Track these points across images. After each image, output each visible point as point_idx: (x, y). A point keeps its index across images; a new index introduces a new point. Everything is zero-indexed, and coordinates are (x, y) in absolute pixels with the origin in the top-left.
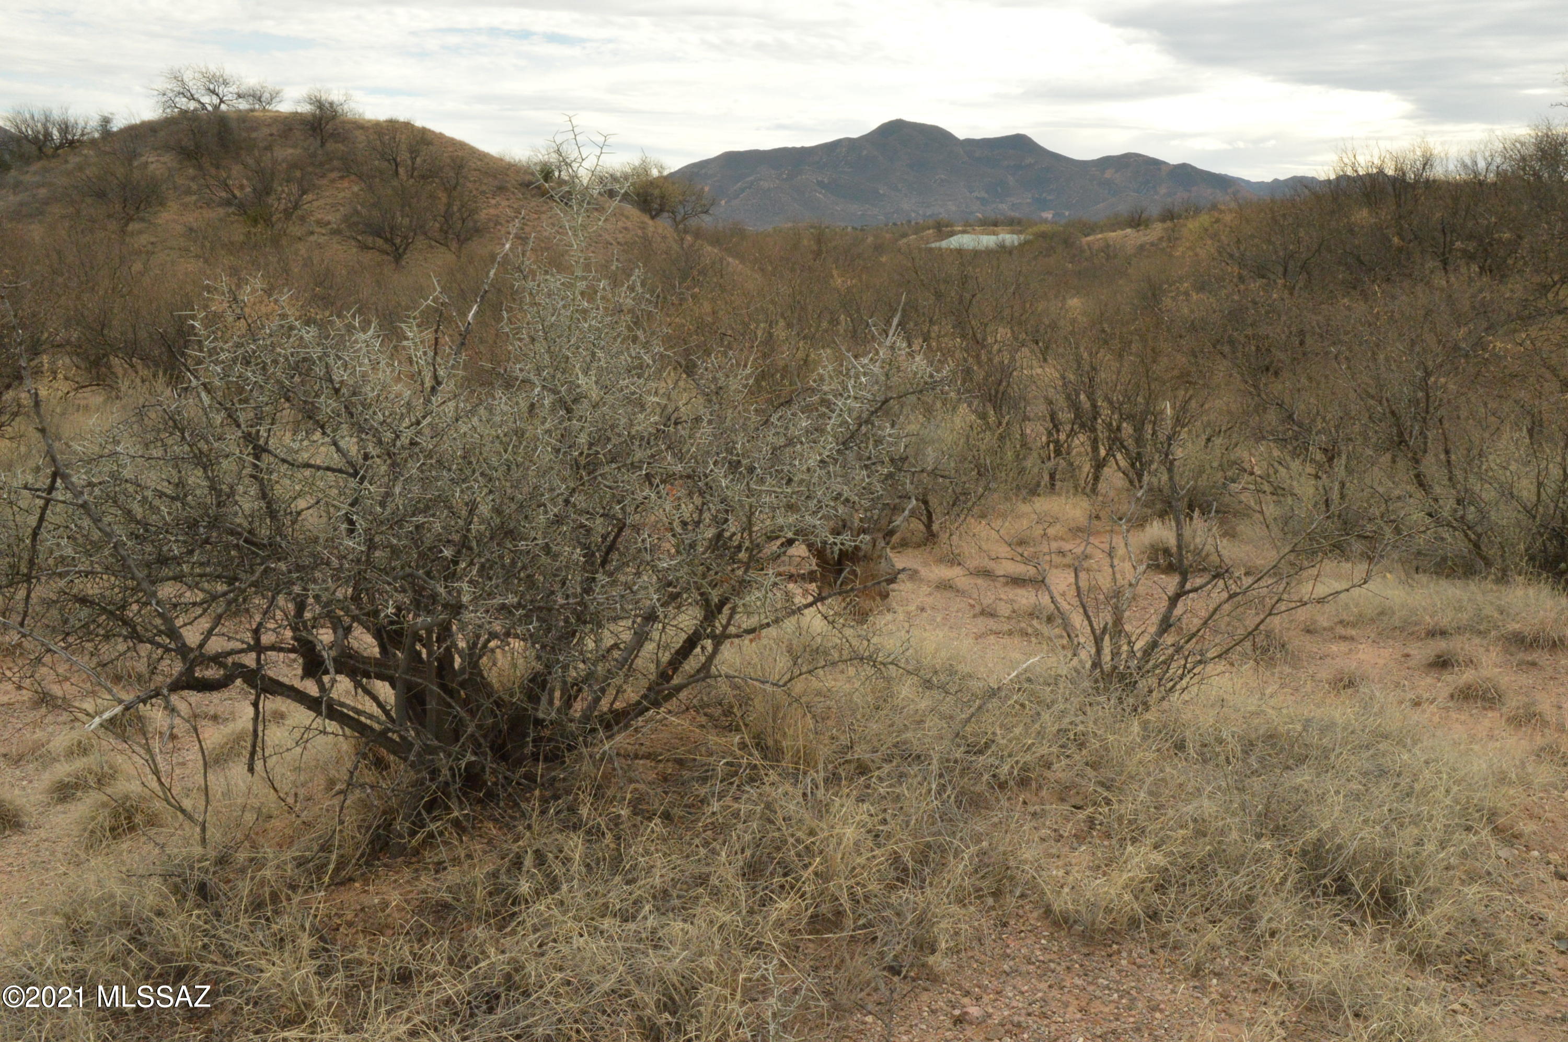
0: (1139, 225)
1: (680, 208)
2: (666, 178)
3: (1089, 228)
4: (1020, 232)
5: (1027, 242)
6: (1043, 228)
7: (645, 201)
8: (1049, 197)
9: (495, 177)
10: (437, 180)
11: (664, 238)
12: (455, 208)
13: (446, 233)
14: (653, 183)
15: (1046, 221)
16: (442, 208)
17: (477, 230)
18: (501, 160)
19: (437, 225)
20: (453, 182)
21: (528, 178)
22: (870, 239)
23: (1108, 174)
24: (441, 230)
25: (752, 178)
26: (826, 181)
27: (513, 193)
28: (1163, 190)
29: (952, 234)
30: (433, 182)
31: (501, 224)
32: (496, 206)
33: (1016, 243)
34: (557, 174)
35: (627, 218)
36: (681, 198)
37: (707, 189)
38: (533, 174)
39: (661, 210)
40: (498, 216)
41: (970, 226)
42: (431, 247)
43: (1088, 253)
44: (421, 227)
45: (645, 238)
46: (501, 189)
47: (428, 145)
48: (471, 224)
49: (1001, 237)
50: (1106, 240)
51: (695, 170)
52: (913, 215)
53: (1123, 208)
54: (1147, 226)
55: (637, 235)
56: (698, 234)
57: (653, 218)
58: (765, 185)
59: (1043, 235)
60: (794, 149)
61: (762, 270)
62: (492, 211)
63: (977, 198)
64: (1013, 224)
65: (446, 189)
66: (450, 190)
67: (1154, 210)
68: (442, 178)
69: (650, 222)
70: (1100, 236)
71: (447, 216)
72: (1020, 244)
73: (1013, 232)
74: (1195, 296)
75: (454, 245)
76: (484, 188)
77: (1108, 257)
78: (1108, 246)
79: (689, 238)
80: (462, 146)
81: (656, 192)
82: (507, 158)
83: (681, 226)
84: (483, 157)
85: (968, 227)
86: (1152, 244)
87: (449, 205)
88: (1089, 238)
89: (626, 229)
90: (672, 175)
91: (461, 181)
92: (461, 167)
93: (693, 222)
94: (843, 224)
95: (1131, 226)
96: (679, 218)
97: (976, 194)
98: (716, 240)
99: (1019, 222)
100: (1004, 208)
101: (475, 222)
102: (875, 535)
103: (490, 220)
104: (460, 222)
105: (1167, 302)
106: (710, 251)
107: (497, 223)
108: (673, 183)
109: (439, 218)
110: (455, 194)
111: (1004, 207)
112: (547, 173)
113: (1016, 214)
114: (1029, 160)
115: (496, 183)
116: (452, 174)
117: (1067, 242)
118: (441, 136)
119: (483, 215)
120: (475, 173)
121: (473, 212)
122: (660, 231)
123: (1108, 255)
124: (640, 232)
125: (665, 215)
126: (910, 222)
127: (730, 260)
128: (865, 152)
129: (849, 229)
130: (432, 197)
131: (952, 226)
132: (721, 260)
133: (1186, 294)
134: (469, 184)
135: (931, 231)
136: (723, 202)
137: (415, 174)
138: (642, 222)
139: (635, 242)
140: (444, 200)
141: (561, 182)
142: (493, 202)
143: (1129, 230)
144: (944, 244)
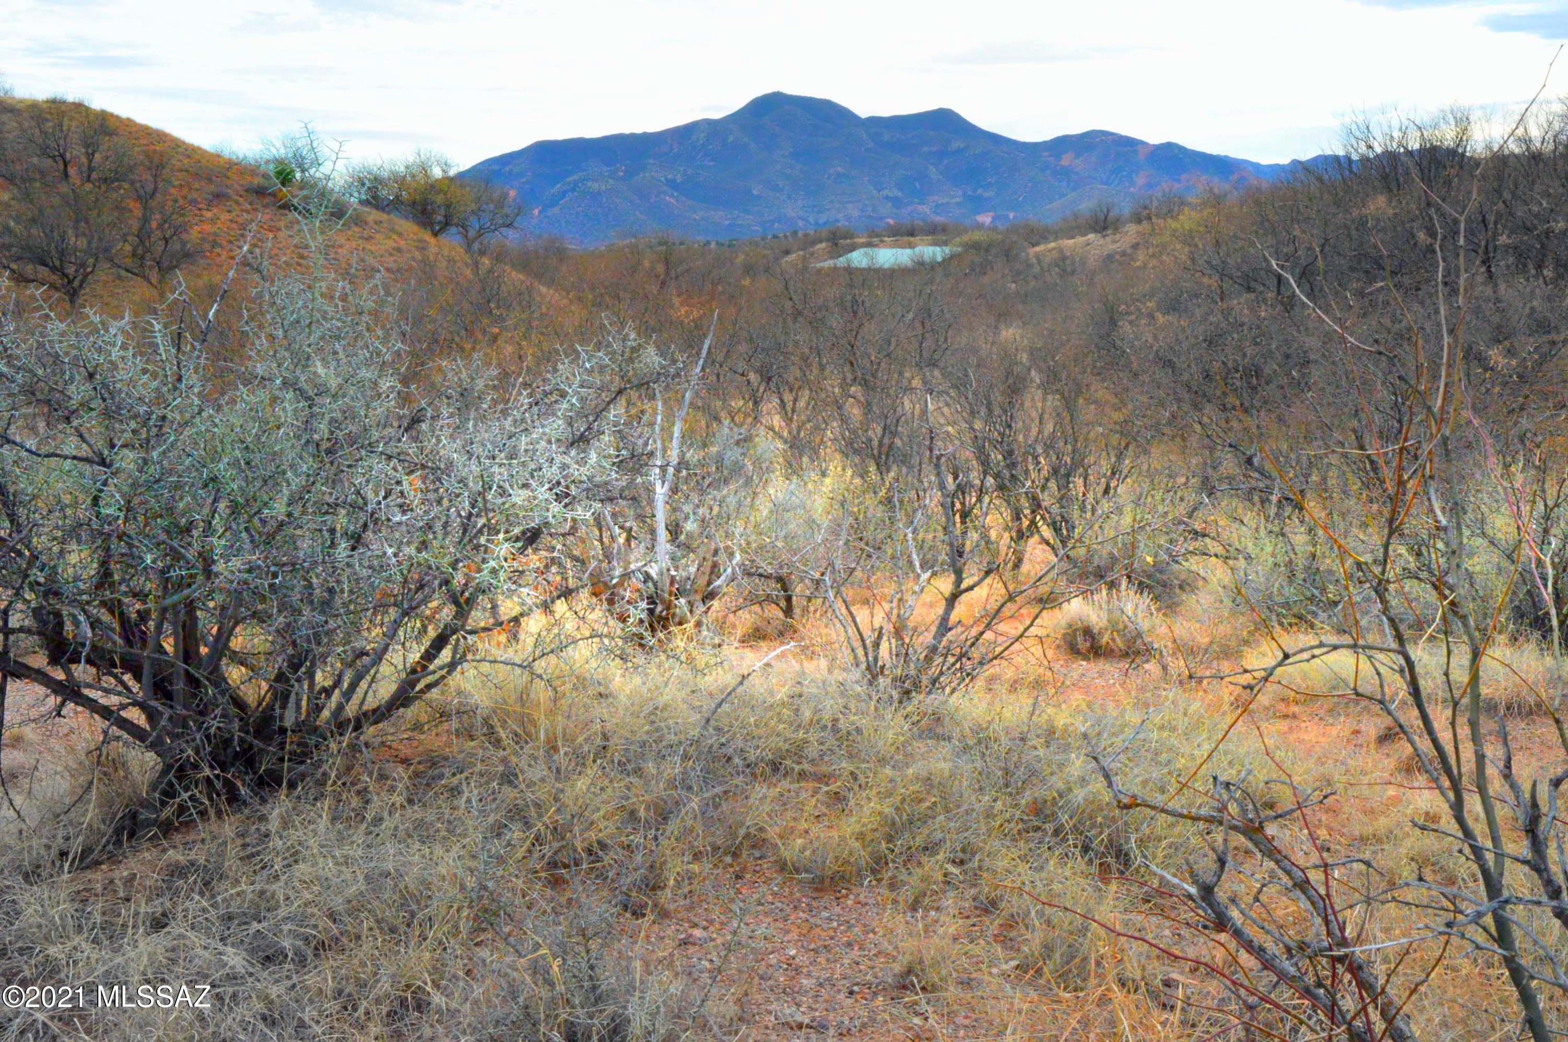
0: (1105, 228)
1: (473, 220)
2: (452, 180)
3: (1037, 235)
4: (945, 243)
5: (952, 257)
6: (977, 236)
7: (424, 211)
8: (986, 195)
9: (210, 180)
10: (126, 185)
11: (450, 261)
12: (154, 224)
13: (142, 258)
14: (433, 187)
15: (980, 226)
16: (135, 225)
17: (187, 255)
18: (219, 156)
19: (128, 248)
20: (150, 187)
21: (257, 181)
22: (741, 258)
23: (1066, 161)
24: (134, 255)
25: (575, 177)
26: (679, 179)
27: (238, 203)
28: (1140, 180)
29: (853, 248)
30: (120, 187)
31: (221, 246)
32: (213, 221)
33: (939, 259)
34: (298, 175)
35: (400, 235)
36: (473, 206)
37: (512, 193)
38: (265, 176)
39: (447, 224)
40: (215, 234)
41: (877, 236)
42: (120, 278)
43: (1037, 269)
44: (106, 250)
45: (424, 262)
46: (219, 197)
47: (111, 134)
48: (178, 246)
49: (917, 250)
50: (1061, 250)
51: (496, 167)
52: (801, 223)
53: (1086, 206)
54: (1116, 230)
55: (414, 259)
56: (500, 257)
57: (435, 234)
58: (595, 186)
59: (975, 246)
60: (633, 136)
61: (580, 299)
62: (208, 228)
63: (887, 197)
64: (936, 232)
65: (139, 198)
66: (145, 199)
67: (1126, 208)
68: (132, 183)
69: (432, 240)
70: (1052, 245)
71: (143, 235)
72: (944, 260)
73: (935, 244)
74: (1161, 319)
75: (154, 277)
76: (194, 195)
77: (1064, 273)
78: (1064, 259)
79: (486, 261)
80: (161, 136)
81: (439, 199)
82: (226, 154)
83: (476, 246)
84: (190, 152)
85: (875, 238)
86: (1124, 254)
87: (145, 220)
88: (1037, 249)
89: (399, 250)
90: (461, 175)
91: (161, 185)
92: (161, 166)
93: (493, 240)
94: (701, 239)
95: (1096, 231)
96: (472, 233)
97: (886, 192)
98: (524, 263)
99: (944, 229)
100: (925, 211)
101: (184, 244)
102: (691, 598)
103: (203, 239)
104: (162, 243)
105: (1126, 328)
106: (515, 277)
107: (215, 244)
108: (462, 187)
109: (130, 238)
110: (153, 203)
111: (925, 209)
112: (285, 176)
113: (939, 219)
114: (957, 144)
115: (212, 188)
116: (147, 176)
117: (1008, 254)
118: (129, 123)
119: (194, 234)
120: (182, 175)
121: (179, 230)
122: (446, 252)
123: (1064, 271)
124: (417, 255)
125: (453, 230)
126: (795, 233)
127: (543, 289)
128: (731, 139)
129: (713, 245)
130: (119, 207)
131: (852, 237)
132: (530, 290)
133: (1151, 316)
134: (172, 191)
135: (823, 245)
136: (536, 212)
137: (94, 175)
138: (421, 241)
139: (411, 268)
140: (138, 212)
141: (303, 185)
142: (209, 215)
143: (1091, 236)
144: (841, 262)
